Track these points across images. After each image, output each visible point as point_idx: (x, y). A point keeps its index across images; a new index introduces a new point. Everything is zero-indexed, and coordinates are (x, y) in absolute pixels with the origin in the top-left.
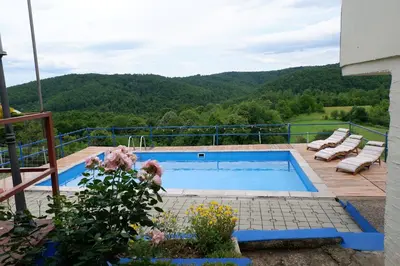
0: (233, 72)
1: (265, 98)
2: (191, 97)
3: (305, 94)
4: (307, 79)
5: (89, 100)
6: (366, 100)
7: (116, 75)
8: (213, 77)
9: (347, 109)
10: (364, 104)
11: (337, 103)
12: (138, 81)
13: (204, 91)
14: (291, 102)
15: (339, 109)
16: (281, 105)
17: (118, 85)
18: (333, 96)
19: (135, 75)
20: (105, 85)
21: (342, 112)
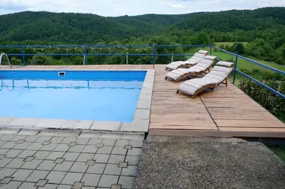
0: (152, 14)
1: (173, 34)
2: (120, 32)
3: (202, 32)
4: (205, 22)
5: (42, 32)
6: (244, 37)
7: (63, 13)
8: (138, 17)
9: (231, 44)
10: (243, 41)
11: (224, 40)
12: (80, 19)
13: (129, 28)
14: (191, 38)
15: (225, 44)
16: (184, 40)
17: (64, 21)
18: (223, 34)
19: (77, 14)
20: (54, 21)
21: (227, 46)
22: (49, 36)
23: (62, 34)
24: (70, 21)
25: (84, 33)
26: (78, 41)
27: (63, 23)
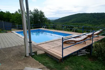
5: (82, 20)
12: (98, 15)
20: (87, 16)
22: (84, 22)
23: (89, 21)
24: (93, 16)
25: (99, 20)
26: (95, 24)
27: (90, 17)
